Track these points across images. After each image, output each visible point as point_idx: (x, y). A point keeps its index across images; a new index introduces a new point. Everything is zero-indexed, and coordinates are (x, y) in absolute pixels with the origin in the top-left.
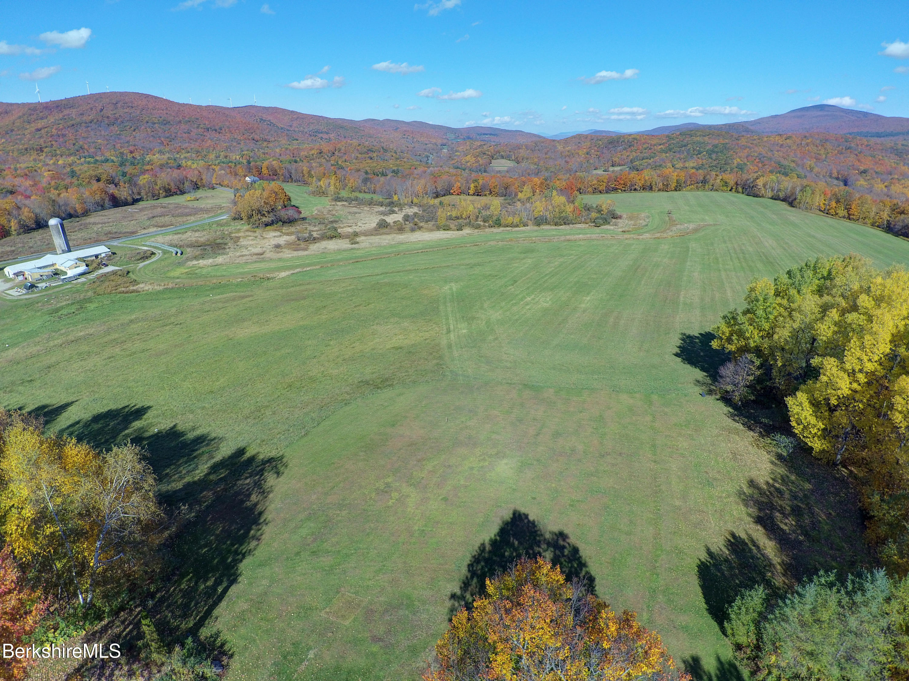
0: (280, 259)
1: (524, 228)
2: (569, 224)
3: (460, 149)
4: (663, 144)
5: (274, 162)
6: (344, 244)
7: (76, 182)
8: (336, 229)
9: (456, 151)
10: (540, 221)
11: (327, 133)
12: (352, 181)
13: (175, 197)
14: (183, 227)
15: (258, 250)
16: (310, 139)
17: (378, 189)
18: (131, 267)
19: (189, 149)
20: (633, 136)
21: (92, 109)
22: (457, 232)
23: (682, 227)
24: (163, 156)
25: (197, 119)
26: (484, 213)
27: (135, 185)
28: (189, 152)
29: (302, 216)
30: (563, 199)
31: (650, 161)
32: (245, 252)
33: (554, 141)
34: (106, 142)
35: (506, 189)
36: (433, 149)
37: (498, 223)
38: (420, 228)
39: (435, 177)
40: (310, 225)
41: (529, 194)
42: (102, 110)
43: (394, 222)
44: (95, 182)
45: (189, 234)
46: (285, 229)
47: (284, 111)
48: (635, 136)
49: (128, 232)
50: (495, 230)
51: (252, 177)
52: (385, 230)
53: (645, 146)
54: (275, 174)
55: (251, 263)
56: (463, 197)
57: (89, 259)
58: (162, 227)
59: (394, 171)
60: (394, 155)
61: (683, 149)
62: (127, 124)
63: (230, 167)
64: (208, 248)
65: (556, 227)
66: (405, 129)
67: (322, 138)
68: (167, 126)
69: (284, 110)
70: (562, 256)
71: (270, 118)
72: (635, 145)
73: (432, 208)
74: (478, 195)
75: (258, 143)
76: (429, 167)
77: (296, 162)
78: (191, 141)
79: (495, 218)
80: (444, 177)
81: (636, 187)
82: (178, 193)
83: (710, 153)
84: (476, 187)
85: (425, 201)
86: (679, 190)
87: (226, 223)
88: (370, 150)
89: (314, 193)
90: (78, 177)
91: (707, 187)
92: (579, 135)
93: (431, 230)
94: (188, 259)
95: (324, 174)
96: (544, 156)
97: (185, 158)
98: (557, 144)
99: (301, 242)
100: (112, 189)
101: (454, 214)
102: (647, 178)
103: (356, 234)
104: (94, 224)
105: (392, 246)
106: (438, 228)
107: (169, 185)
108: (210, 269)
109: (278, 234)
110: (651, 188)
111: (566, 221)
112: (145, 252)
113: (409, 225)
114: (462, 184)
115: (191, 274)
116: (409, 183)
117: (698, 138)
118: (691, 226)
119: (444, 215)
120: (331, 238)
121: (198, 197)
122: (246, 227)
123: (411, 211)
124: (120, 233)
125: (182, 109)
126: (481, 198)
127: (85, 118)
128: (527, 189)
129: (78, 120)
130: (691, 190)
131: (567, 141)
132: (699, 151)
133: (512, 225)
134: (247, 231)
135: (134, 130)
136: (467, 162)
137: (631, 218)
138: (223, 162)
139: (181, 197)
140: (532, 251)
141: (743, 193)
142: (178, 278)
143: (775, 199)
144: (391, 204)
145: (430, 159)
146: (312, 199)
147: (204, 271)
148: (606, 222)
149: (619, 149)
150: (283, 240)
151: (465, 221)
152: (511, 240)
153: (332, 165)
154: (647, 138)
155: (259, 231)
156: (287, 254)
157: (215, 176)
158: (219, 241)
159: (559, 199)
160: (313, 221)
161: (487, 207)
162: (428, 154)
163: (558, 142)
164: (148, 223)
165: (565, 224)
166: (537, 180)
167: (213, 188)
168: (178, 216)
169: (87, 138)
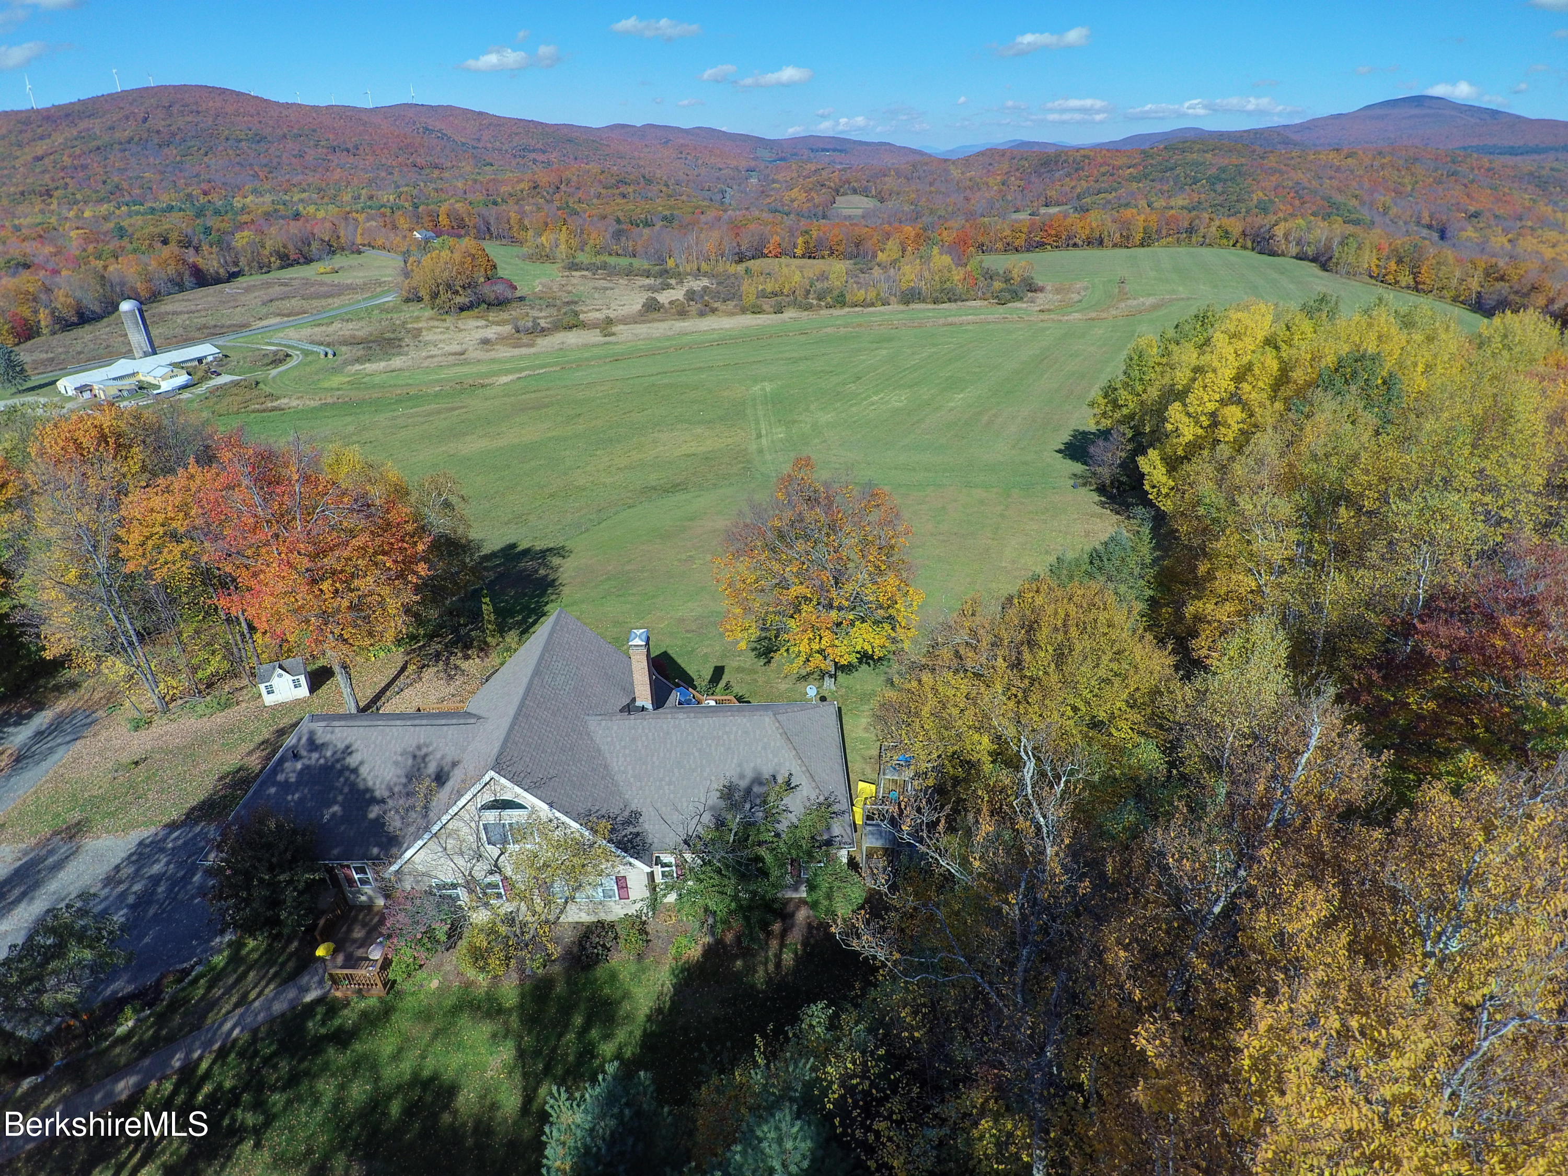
0: (493, 361)
1: (882, 308)
2: (955, 301)
3: (779, 177)
4: (1134, 166)
5: (458, 206)
6: (594, 337)
7: (130, 247)
8: (576, 314)
9: (774, 181)
10: (910, 297)
11: (544, 152)
12: (593, 236)
13: (297, 268)
14: (325, 315)
15: (455, 348)
16: (514, 163)
17: (639, 249)
18: (259, 375)
19: (304, 185)
20: (1082, 152)
21: (127, 118)
22: (774, 316)
23: (1135, 302)
24: (261, 199)
25: (314, 131)
26: (819, 285)
27: (229, 248)
28: (304, 191)
29: (518, 294)
30: (947, 259)
31: (1110, 197)
32: (435, 351)
33: (946, 160)
34: (158, 177)
35: (857, 245)
36: (733, 179)
37: (841, 301)
38: (714, 311)
39: (736, 228)
40: (532, 308)
41: (896, 255)
42: (145, 120)
43: (671, 303)
44: (160, 244)
45: (337, 325)
46: (492, 316)
47: (466, 113)
48: (1086, 152)
49: (234, 325)
50: (836, 312)
51: (425, 232)
52: (656, 315)
53: (1103, 170)
54: (462, 225)
55: (448, 366)
56: (784, 260)
57: (189, 364)
58: (288, 315)
59: (665, 218)
60: (664, 189)
61: (1168, 174)
62: (193, 143)
63: (384, 215)
64: (374, 345)
65: (936, 306)
66: (682, 141)
67: (535, 161)
68: (262, 144)
69: (466, 111)
70: (934, 345)
71: (439, 125)
72: (1086, 168)
73: (732, 279)
74: (810, 257)
75: (423, 172)
76: (725, 211)
77: (495, 203)
78: (307, 171)
79: (836, 293)
80: (752, 226)
81: (1077, 240)
82: (302, 260)
83: (1213, 181)
84: (806, 243)
85: (720, 268)
86: (1149, 246)
87: (394, 308)
88: (622, 182)
89: (531, 258)
90: (131, 236)
91: (1194, 239)
92: (990, 150)
93: (732, 314)
94: (346, 363)
95: (546, 224)
96: (928, 189)
97: (302, 201)
98: (952, 167)
99: (522, 335)
100: (192, 257)
101: (769, 288)
102: (1094, 225)
103: (609, 321)
104: (175, 313)
105: (668, 338)
106: (744, 311)
107: (285, 247)
108: (384, 376)
109: (482, 323)
110: (1101, 243)
111: (951, 297)
112: (275, 353)
113: (694, 307)
114: (784, 238)
115: (355, 384)
116: (692, 238)
117: (1195, 156)
118: (1150, 301)
119: (753, 289)
120: (570, 328)
121: (337, 266)
122: (428, 313)
123: (697, 285)
124: (222, 327)
125: (285, 113)
126: (815, 261)
127: (117, 135)
128: (892, 246)
129: (106, 138)
130: (1168, 245)
131: (967, 162)
132: (1194, 178)
133: (864, 304)
134: (431, 319)
135: (206, 154)
136: (792, 201)
137: (1058, 291)
138: (370, 207)
139: (306, 267)
140: (890, 339)
141: (1253, 249)
142: (338, 389)
143: (1301, 259)
144: (665, 273)
145: (727, 196)
146: (529, 267)
147: (377, 380)
148: (1016, 296)
149: (1057, 175)
150: (491, 332)
151: (788, 299)
152: (860, 325)
153: (559, 209)
154: (1108, 154)
155: (450, 320)
156: (504, 352)
157: (359, 231)
158: (387, 335)
159: (941, 260)
160: (537, 302)
161: (823, 277)
162: (724, 187)
163: (953, 163)
164: (264, 310)
165: (950, 300)
166: (909, 230)
167: (359, 252)
168: (312, 298)
169: (126, 170)
